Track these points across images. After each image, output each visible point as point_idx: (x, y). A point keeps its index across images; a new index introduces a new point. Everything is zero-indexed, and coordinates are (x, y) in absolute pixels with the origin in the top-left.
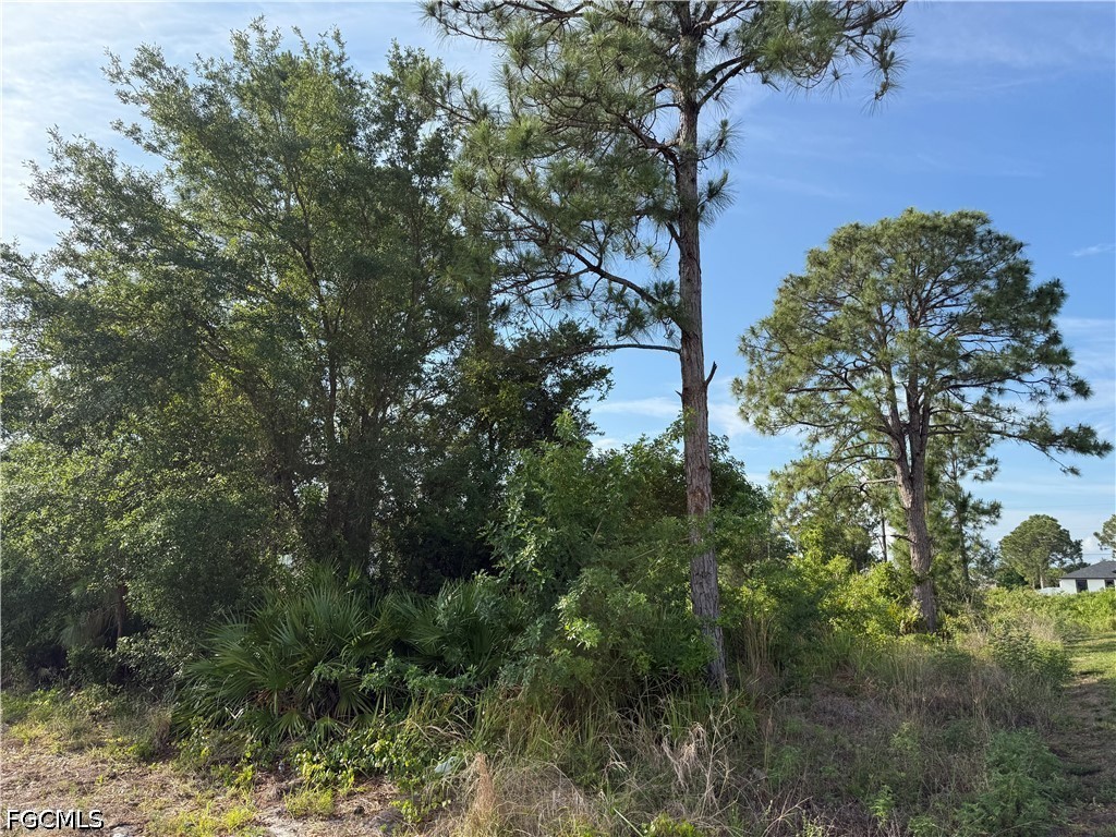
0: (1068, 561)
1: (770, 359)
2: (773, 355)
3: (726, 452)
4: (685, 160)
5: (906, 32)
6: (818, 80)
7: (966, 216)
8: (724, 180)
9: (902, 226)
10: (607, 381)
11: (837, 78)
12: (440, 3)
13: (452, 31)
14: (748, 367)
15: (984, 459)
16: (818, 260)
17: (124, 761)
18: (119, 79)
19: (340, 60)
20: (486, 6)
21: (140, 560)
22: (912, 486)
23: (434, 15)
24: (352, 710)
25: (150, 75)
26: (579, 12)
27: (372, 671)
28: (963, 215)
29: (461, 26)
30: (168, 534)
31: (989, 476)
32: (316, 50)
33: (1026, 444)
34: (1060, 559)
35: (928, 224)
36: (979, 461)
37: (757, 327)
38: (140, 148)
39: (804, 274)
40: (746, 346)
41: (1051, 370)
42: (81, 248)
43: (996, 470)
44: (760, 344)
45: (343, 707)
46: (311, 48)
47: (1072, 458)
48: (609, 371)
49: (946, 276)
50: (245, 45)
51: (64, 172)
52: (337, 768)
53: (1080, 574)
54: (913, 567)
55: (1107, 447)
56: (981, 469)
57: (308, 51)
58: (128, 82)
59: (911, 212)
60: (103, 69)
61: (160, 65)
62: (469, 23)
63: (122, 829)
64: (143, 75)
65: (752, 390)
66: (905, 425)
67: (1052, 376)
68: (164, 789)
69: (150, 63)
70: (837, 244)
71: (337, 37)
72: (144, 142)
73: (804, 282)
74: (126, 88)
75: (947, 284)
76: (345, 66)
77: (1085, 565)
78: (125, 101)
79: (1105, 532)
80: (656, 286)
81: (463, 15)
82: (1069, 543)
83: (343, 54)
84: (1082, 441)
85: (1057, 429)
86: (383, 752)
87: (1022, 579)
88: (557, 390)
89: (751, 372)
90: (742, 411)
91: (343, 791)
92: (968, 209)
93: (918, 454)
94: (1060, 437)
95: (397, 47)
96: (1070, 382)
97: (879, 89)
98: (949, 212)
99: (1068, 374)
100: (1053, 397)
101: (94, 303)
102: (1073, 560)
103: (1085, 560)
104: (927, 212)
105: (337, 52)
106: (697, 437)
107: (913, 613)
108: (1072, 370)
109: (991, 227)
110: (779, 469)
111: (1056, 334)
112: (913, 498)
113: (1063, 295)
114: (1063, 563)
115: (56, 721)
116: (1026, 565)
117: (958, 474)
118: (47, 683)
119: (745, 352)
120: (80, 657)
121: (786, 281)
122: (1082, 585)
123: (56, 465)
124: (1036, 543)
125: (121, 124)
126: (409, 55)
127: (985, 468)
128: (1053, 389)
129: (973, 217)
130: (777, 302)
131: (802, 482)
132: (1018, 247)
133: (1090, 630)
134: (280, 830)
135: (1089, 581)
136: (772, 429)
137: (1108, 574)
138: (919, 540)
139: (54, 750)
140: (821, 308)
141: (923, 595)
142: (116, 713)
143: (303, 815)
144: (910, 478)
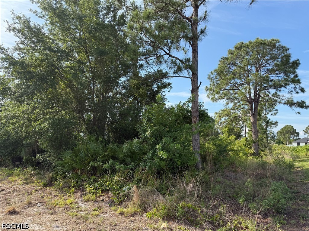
0: (295, 138)
1: (216, 81)
3: (203, 107)
4: (194, 22)
7: (274, 40)
8: (205, 28)
9: (255, 43)
10: (170, 87)
14: (210, 83)
15: (274, 109)
16: (231, 53)
17: (39, 187)
21: (42, 134)
22: (254, 117)
24: (101, 174)
27: (106, 164)
28: (273, 40)
30: (49, 127)
31: (275, 114)
33: (286, 105)
35: (263, 42)
36: (273, 110)
37: (213, 71)
38: (37, 17)
39: (227, 57)
40: (210, 77)
41: (295, 85)
42: (22, 46)
43: (277, 112)
44: (214, 76)
45: (98, 173)
47: (299, 109)
48: (171, 84)
49: (267, 58)
51: (16, 24)
52: (96, 189)
53: (298, 141)
54: (253, 138)
56: (273, 112)
59: (258, 39)
63: (40, 204)
65: (211, 90)
66: (253, 100)
67: (295, 87)
68: (50, 194)
70: (236, 48)
72: (38, 15)
73: (227, 59)
75: (267, 60)
77: (300, 139)
78: (33, 3)
79: (306, 130)
80: (185, 59)
82: (296, 133)
84: (301, 105)
85: (295, 101)
86: (109, 185)
87: (282, 142)
88: (156, 89)
90: (208, 95)
91: (98, 195)
92: (274, 38)
93: (256, 108)
94: (296, 104)
96: (300, 88)
97: (251, 2)
98: (269, 39)
99: (299, 86)
100: (295, 92)
101: (26, 62)
102: (297, 137)
103: (300, 137)
104: (263, 39)
106: (195, 102)
107: (252, 151)
108: (301, 85)
109: (280, 43)
110: (217, 112)
111: (297, 75)
112: (254, 120)
113: (299, 63)
114: (294, 138)
115: (21, 176)
116: (284, 138)
117: (267, 113)
118: (18, 166)
119: (209, 79)
120: (26, 159)
121: (222, 58)
122: (298, 144)
123: (17, 108)
124: (287, 132)
125: (31, 10)
128: (295, 90)
130: (219, 65)
131: (223, 115)
132: (288, 49)
133: (300, 156)
134: (82, 205)
135: (300, 143)
136: (216, 101)
137: (306, 141)
138: (255, 131)
139: (21, 183)
140: (231, 66)
141: (255, 147)
142: (37, 174)
143: (88, 201)
144: (253, 114)
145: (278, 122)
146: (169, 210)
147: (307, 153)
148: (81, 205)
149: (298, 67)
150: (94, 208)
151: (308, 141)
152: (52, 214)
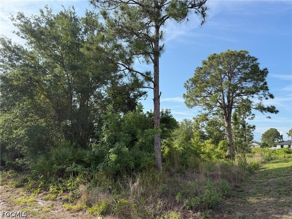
0: (279, 140)
1: (192, 89)
2: (193, 88)
3: (170, 113)
5: (209, 8)
6: (183, 21)
7: (242, 51)
8: (163, 46)
9: (225, 54)
10: (146, 95)
11: (188, 21)
12: (94, 1)
13: (97, 8)
14: (187, 91)
15: (251, 114)
16: (205, 63)
17: (12, 188)
18: (13, 20)
19: (74, 13)
20: (105, 1)
21: (19, 140)
22: (228, 121)
23: (92, 3)
24: (67, 176)
25: (21, 19)
26: (129, 2)
27: (69, 167)
28: (241, 51)
29: (99, 6)
30: (26, 134)
31: (252, 118)
32: (68, 11)
33: (257, 110)
34: (277, 140)
35: (233, 54)
36: (250, 115)
37: (188, 80)
38: (19, 37)
39: (201, 67)
40: (186, 85)
41: (263, 91)
42: (2, 63)
43: (254, 117)
44: (189, 85)
45: (65, 175)
46: (67, 10)
48: (147, 92)
49: (239, 67)
50: (43, 12)
52: (59, 189)
53: (282, 144)
54: (228, 142)
55: (277, 111)
57: (66, 11)
58: (16, 21)
59: (229, 50)
60: (9, 18)
61: (23, 17)
62: (101, 5)
63: (3, 202)
64: (19, 19)
65: (188, 97)
66: (227, 105)
67: (264, 93)
68: (18, 194)
69: (21, 16)
70: (209, 59)
71: (73, 7)
72: (21, 36)
73: (201, 68)
74: (15, 22)
75: (239, 69)
76: (75, 15)
77: (283, 141)
78: (15, 26)
79: (289, 133)
80: (146, 73)
81: (100, 3)
82: (279, 136)
83: (75, 12)
84: (272, 110)
85: (266, 107)
86: (70, 186)
87: (267, 145)
88: (133, 97)
90: (185, 102)
91: (59, 194)
92: (243, 50)
93: (230, 113)
94: (266, 109)
95: (87, 10)
96: (269, 94)
97: (201, 23)
98: (238, 50)
99: (268, 92)
100: (264, 98)
101: (8, 77)
102: (281, 140)
104: (233, 50)
105: (73, 11)
106: (157, 110)
107: (227, 153)
109: (249, 54)
110: (195, 117)
111: (266, 82)
112: (228, 124)
113: (267, 72)
114: (278, 141)
116: (268, 141)
117: (245, 118)
119: (186, 87)
120: (8, 163)
121: (197, 68)
122: (282, 146)
124: (271, 136)
125: (14, 32)
126: (90, 12)
127: (251, 116)
128: (264, 96)
129: (244, 52)
130: (195, 74)
131: (200, 120)
132: (256, 59)
133: (278, 158)
134: (41, 203)
135: (284, 145)
136: (192, 107)
137: (289, 143)
138: (229, 135)
140: (206, 75)
141: (230, 149)
142: (14, 177)
143: (47, 200)
144: (227, 119)
145: (256, 126)
146: (109, 206)
147: (285, 155)
149: (267, 75)
150: (48, 206)
151: (291, 143)
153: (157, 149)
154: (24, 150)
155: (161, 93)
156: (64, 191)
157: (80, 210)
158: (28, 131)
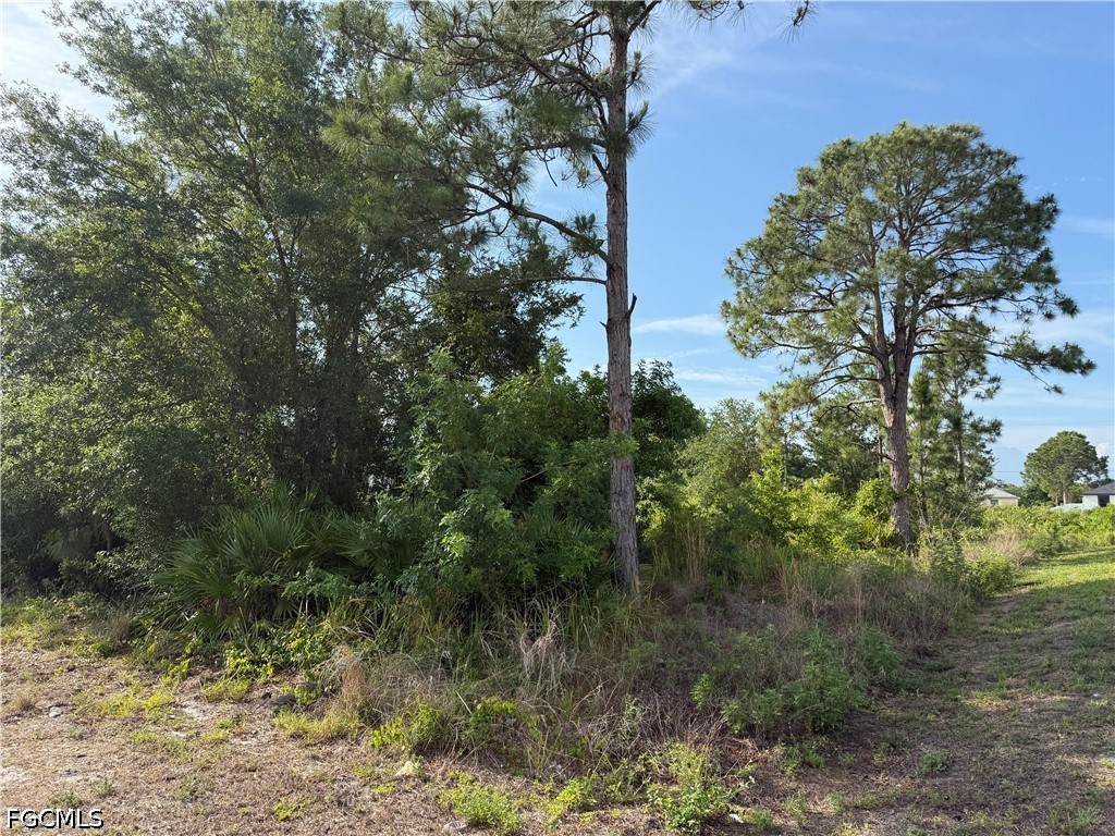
0: (1094, 478)
1: (757, 281)
2: (759, 276)
3: (670, 378)
6: (721, 10)
7: (957, 129)
8: (644, 112)
9: (889, 142)
10: (579, 308)
11: (742, 8)
14: (735, 290)
15: (987, 377)
16: (807, 178)
17: (87, 656)
18: (61, 21)
22: (895, 406)
24: (287, 613)
25: (92, 17)
27: (295, 580)
28: (954, 129)
30: (129, 459)
31: (990, 394)
33: (1010, 363)
34: (1085, 476)
35: (918, 139)
36: (981, 379)
37: (743, 248)
38: (88, 89)
39: (794, 193)
40: (733, 267)
41: (1037, 288)
42: (25, 193)
43: (998, 388)
44: (747, 266)
45: (279, 610)
47: (1055, 376)
48: (580, 298)
49: (941, 192)
51: (10, 117)
52: (258, 662)
53: (1102, 490)
54: (892, 484)
55: (1090, 366)
56: (982, 388)
58: (70, 24)
59: (903, 126)
60: (44, 12)
61: (99, 7)
63: (57, 708)
64: (84, 17)
65: (739, 313)
66: (891, 345)
67: (1039, 295)
68: (111, 679)
69: (90, 5)
70: (825, 161)
72: (92, 84)
73: (794, 200)
74: (69, 30)
75: (942, 201)
77: (1109, 481)
78: (69, 43)
80: (577, 220)
82: (1095, 459)
84: (1069, 360)
85: (1044, 348)
86: (299, 648)
87: (1046, 495)
89: (738, 294)
90: (730, 334)
91: (260, 681)
92: (962, 123)
93: (902, 374)
94: (1047, 355)
96: (1058, 300)
97: (795, 16)
98: (941, 127)
99: (1056, 292)
100: (1040, 315)
101: (51, 244)
102: (1098, 476)
103: (1110, 476)
104: (920, 127)
106: (619, 366)
107: (890, 529)
108: (1059, 287)
109: (984, 140)
110: (767, 390)
111: (1047, 251)
112: (894, 417)
113: (1055, 210)
114: (1089, 479)
115: (39, 623)
116: (1050, 481)
117: (960, 391)
119: (732, 274)
120: (71, 569)
121: (777, 200)
122: (1103, 501)
123: (30, 397)
124: (1060, 459)
125: (68, 67)
127: (988, 386)
128: (1040, 307)
129: (964, 130)
130: (767, 222)
131: (787, 402)
132: (1011, 161)
134: (193, 711)
135: (1111, 497)
136: (754, 352)
138: (899, 458)
139: (30, 647)
140: (814, 227)
141: (900, 512)
142: (93, 617)
143: (216, 700)
144: (893, 398)
145: (1003, 423)
146: (443, 722)
147: (1114, 533)
148: (191, 711)
149: (1053, 222)
150: (219, 722)
152: (81, 737)
153: (619, 514)
154: (126, 518)
155: (635, 298)
156: (278, 669)
157: (340, 735)
158: (138, 446)
